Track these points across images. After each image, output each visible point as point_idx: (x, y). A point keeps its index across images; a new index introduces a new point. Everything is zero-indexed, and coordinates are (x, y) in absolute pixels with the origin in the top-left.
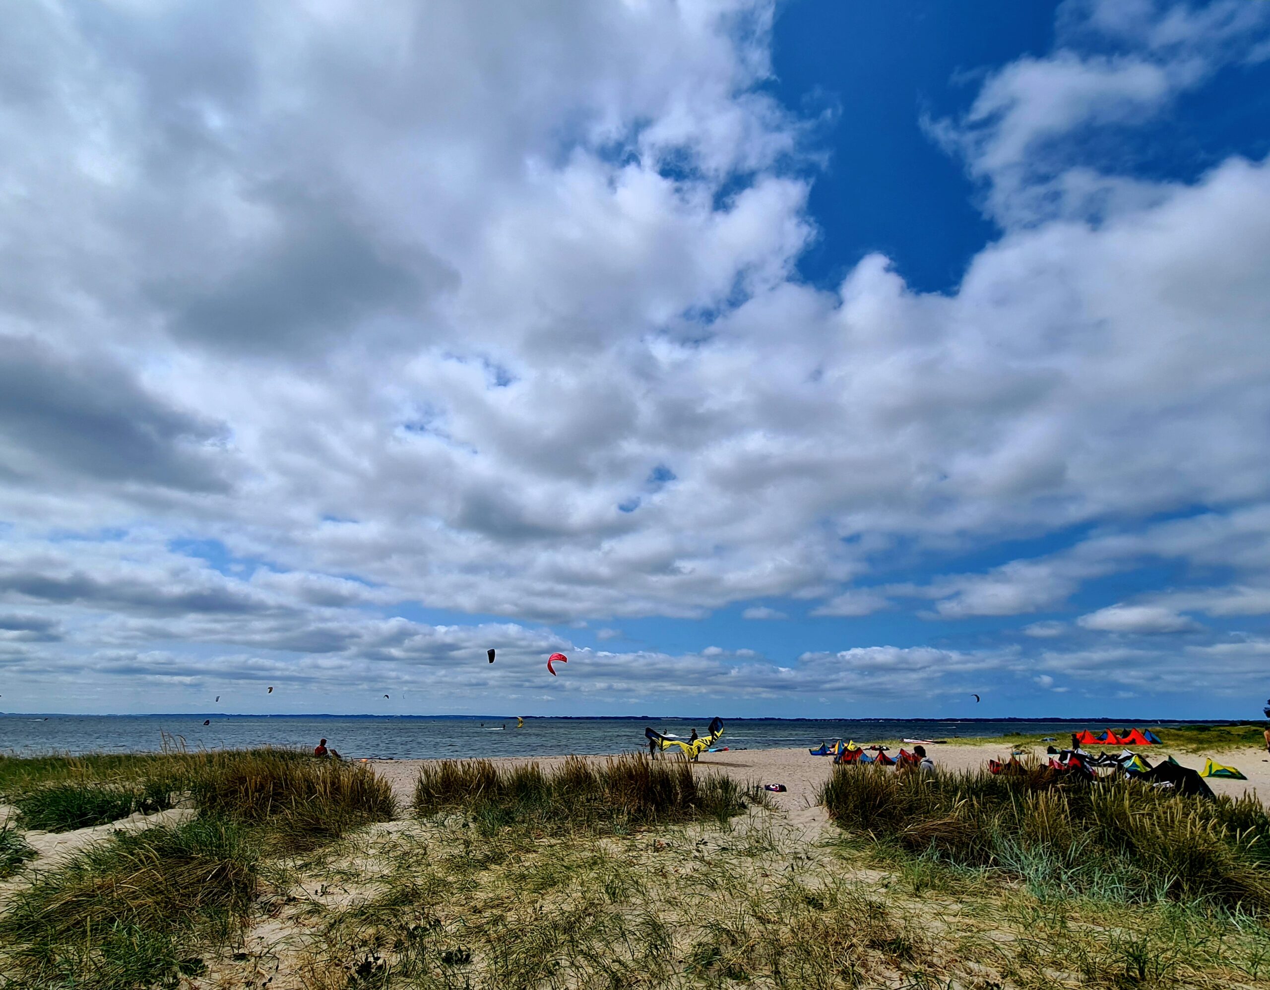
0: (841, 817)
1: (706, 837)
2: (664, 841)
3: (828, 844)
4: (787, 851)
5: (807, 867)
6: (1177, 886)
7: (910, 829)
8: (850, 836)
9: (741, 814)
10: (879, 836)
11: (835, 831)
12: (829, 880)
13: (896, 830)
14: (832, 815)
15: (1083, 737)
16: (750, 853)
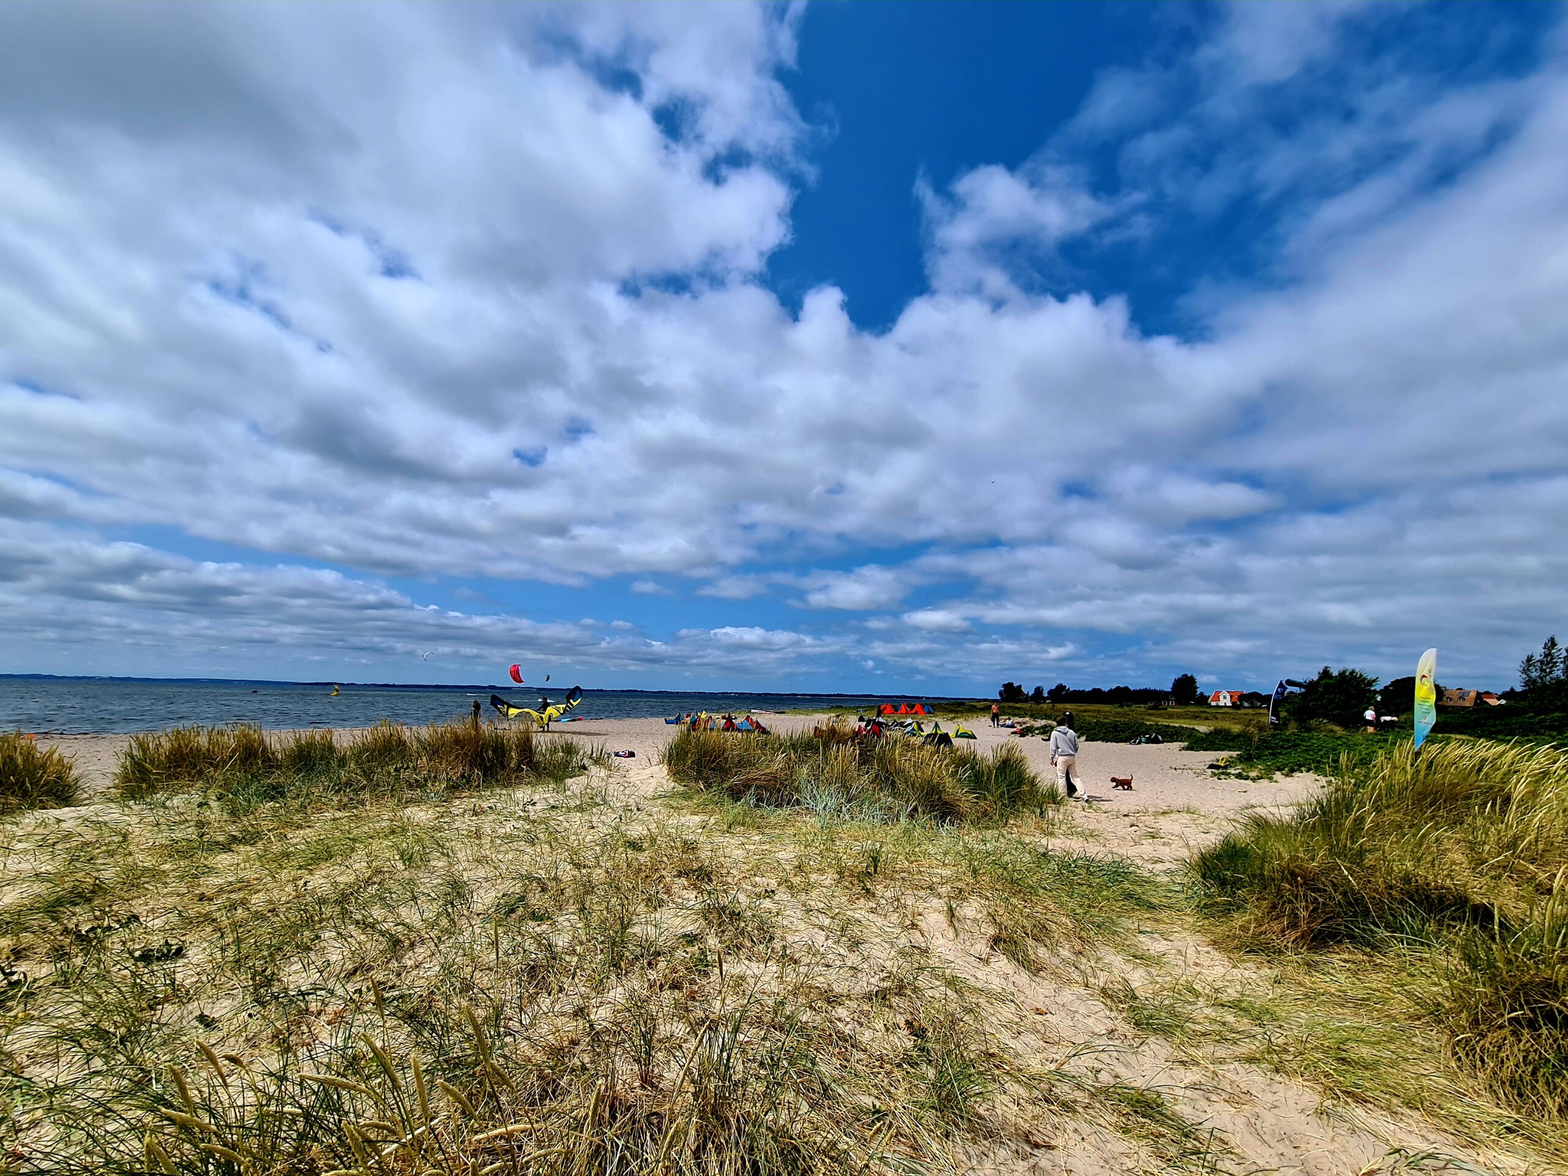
0: (677, 773)
1: (536, 798)
2: (485, 805)
3: (660, 797)
4: (618, 805)
5: (635, 817)
6: (915, 809)
7: (734, 780)
8: (682, 788)
9: (579, 776)
10: (709, 786)
11: (670, 785)
12: (653, 827)
13: (723, 781)
14: (670, 771)
15: (885, 709)
16: (580, 809)
